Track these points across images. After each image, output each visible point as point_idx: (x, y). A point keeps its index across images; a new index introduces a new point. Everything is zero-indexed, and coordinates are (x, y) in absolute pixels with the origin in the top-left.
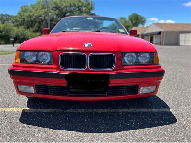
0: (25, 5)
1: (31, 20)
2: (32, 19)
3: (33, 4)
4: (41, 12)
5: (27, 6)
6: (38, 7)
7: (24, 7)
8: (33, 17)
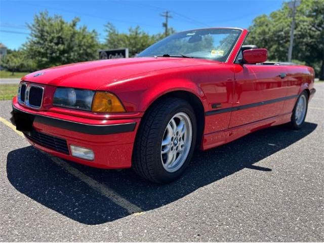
0: (261, 15)
1: (264, 39)
2: (267, 36)
3: (275, 11)
4: (285, 23)
5: (264, 16)
6: (282, 14)
7: (260, 18)
8: (268, 33)
